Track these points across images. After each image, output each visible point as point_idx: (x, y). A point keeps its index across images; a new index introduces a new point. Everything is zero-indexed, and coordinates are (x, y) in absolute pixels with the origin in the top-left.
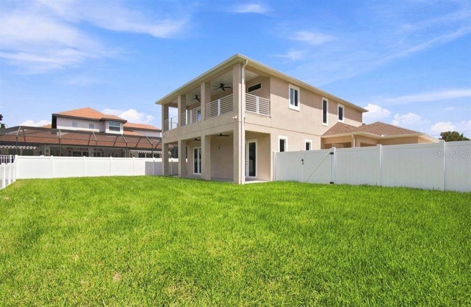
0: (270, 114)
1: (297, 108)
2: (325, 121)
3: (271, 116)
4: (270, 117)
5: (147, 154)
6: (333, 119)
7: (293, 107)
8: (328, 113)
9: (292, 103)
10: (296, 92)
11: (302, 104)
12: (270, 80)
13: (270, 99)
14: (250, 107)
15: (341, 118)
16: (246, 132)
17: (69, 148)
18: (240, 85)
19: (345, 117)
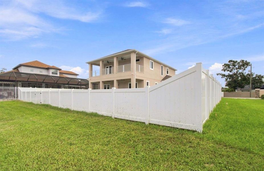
1: (152, 69)
2: (162, 75)
3: (144, 73)
5: (73, 87)
8: (163, 71)
9: (151, 67)
10: (152, 63)
11: (154, 68)
12: (143, 59)
13: (143, 66)
14: (137, 69)
16: (136, 79)
17: (28, 83)
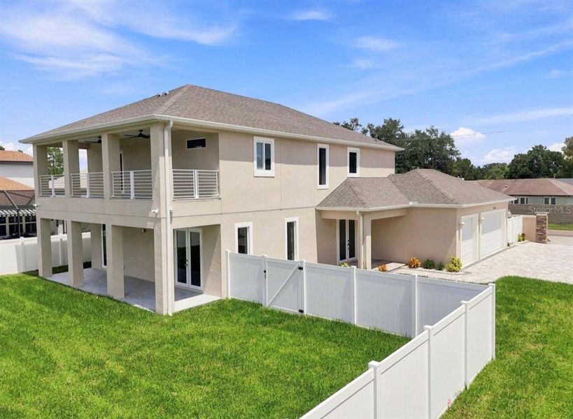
0: (219, 192)
1: (270, 172)
2: (322, 180)
3: (222, 195)
4: (220, 199)
6: (338, 174)
7: (263, 172)
8: (328, 168)
9: (260, 165)
10: (268, 146)
11: (279, 165)
12: (217, 138)
13: (218, 168)
14: (182, 189)
15: (353, 169)
18: (161, 158)
19: (361, 166)
